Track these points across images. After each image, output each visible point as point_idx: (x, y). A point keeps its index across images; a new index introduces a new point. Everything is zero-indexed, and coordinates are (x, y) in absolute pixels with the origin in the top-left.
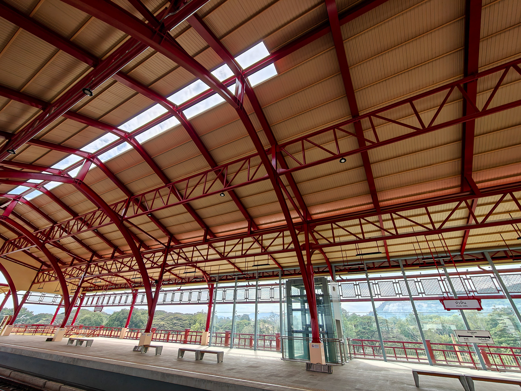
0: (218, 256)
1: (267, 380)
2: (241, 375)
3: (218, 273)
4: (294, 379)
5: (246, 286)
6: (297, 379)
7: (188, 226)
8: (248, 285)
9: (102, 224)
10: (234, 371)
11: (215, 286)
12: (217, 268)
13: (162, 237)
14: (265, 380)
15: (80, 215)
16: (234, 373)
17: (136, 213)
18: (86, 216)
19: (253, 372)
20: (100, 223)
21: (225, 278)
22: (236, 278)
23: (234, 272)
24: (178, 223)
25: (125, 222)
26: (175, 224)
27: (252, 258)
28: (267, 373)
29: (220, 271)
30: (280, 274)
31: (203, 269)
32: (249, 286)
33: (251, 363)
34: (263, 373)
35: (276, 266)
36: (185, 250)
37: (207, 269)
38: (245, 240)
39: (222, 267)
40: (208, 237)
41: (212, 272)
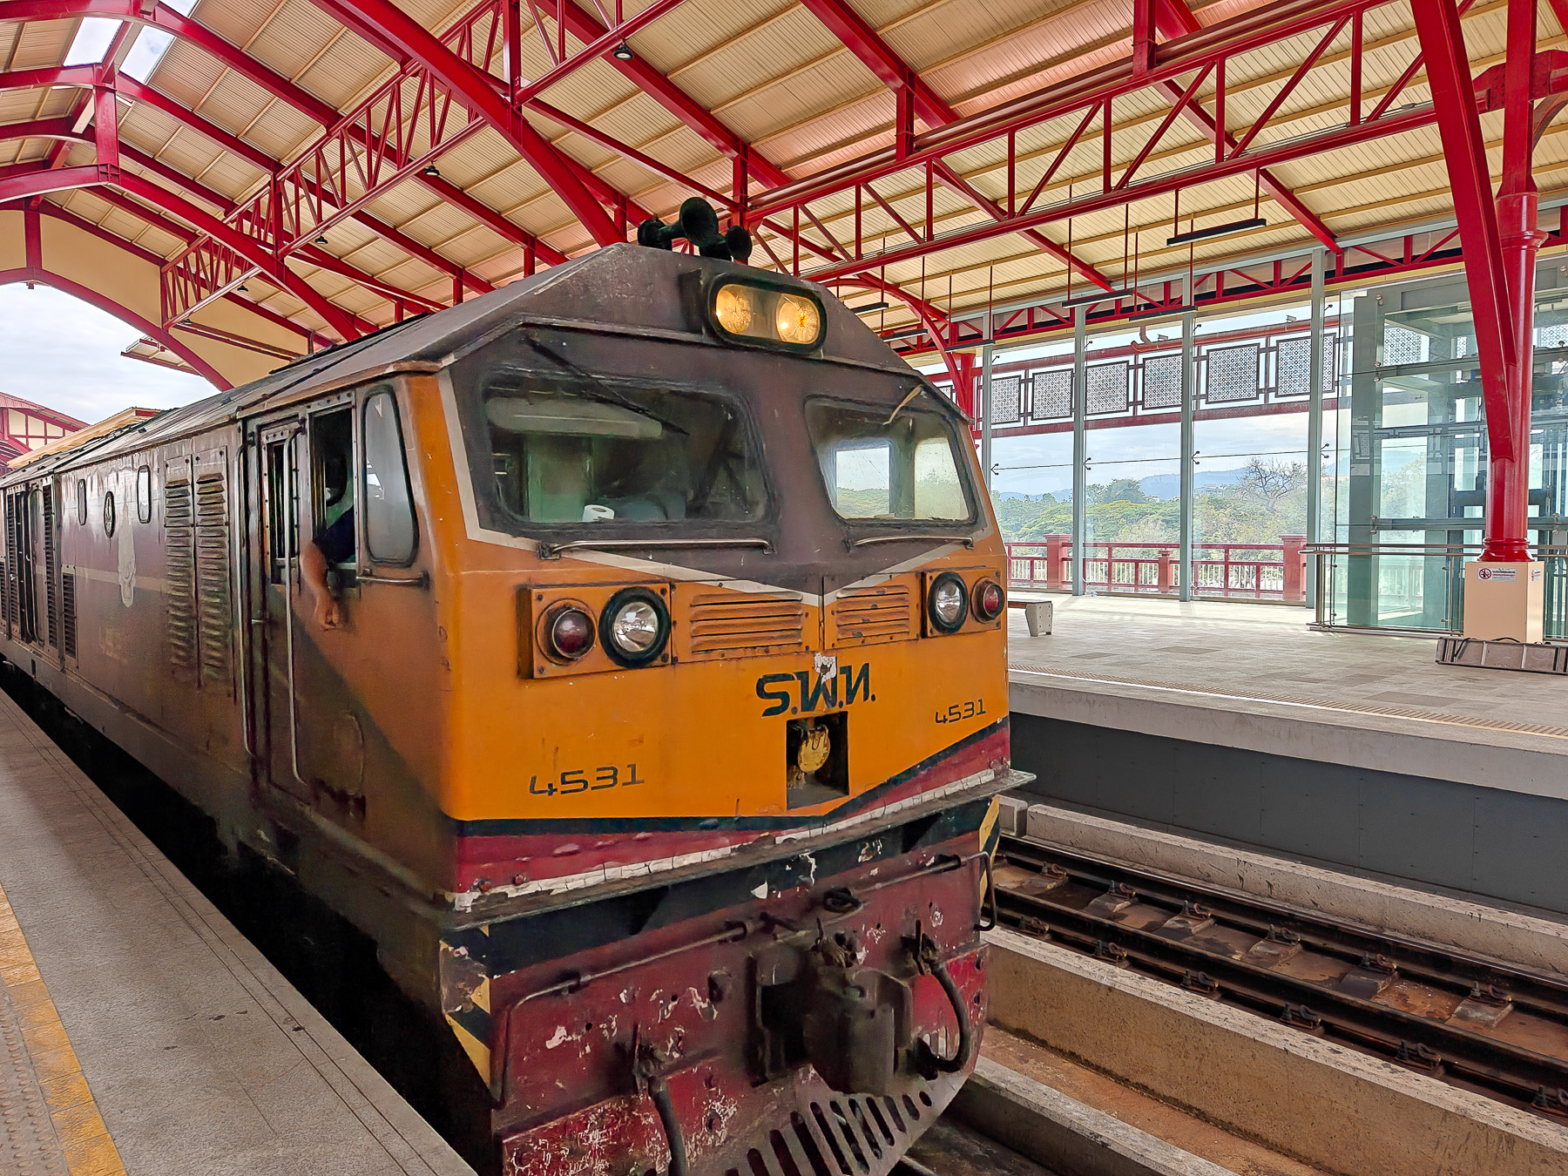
0: (982, 217)
1: (1252, 688)
2: (1137, 673)
3: (991, 303)
4: (1379, 688)
5: (1133, 349)
6: (1396, 689)
7: (809, 87)
8: (1139, 341)
9: (445, 138)
10: (1106, 660)
11: (978, 362)
12: (980, 277)
13: (703, 162)
14: (1244, 688)
15: (344, 112)
16: (1107, 667)
17: (563, 58)
18: (369, 109)
19: (1190, 663)
20: (436, 137)
21: (1022, 321)
22: (1080, 317)
23: (1069, 287)
24: (762, 75)
25: (528, 112)
26: (745, 83)
27: (1160, 205)
28: (1251, 669)
29: (998, 293)
30: (1317, 273)
31: (915, 290)
32: (1148, 346)
33: (1175, 640)
34: (1232, 669)
35: (1301, 230)
36: (817, 207)
37: (935, 290)
38: (1122, 106)
39: (1004, 272)
40: (920, 126)
41: (957, 302)
